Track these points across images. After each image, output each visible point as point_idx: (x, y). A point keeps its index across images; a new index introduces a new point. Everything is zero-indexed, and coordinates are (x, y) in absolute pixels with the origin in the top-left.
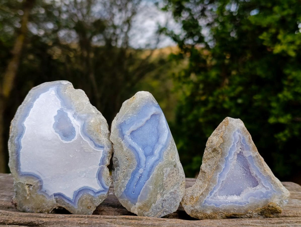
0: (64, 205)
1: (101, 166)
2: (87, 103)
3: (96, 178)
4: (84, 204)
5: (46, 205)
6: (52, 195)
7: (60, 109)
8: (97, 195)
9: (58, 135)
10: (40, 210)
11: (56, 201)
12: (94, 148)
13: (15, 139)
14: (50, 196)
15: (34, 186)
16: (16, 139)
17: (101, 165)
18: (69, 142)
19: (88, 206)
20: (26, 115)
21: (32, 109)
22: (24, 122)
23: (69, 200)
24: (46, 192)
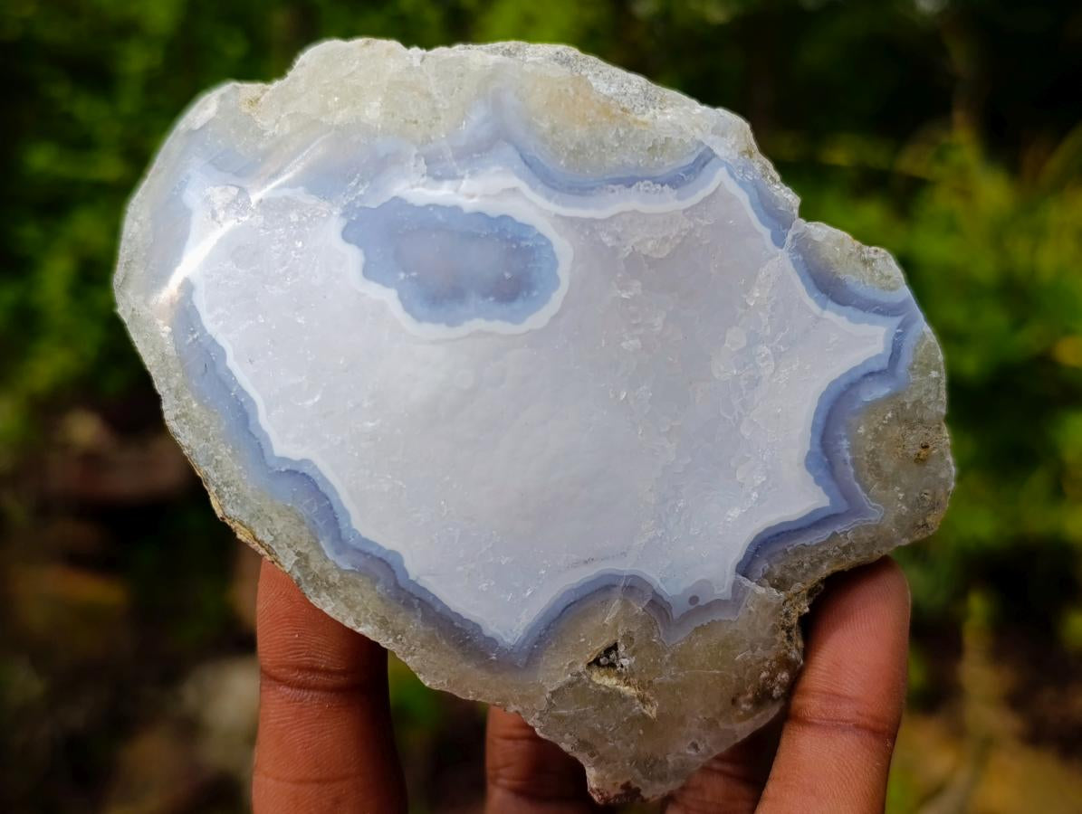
0: (821, 562)
1: (789, 237)
2: (417, 63)
3: (824, 307)
4: (889, 465)
5: (753, 648)
6: (736, 587)
7: (343, 222)
8: (902, 370)
9: (479, 324)
10: (750, 696)
11: (773, 586)
12: (679, 198)
13: (326, 559)
14: (728, 596)
15: (629, 638)
16: (329, 554)
17: (784, 236)
18: (557, 299)
19: (912, 453)
20: (242, 415)
21: (231, 362)
22: (270, 445)
23: (816, 522)
24: (701, 603)
